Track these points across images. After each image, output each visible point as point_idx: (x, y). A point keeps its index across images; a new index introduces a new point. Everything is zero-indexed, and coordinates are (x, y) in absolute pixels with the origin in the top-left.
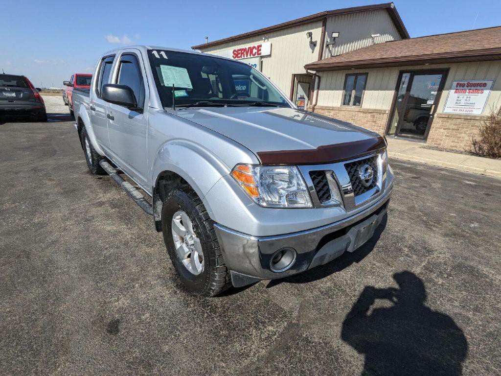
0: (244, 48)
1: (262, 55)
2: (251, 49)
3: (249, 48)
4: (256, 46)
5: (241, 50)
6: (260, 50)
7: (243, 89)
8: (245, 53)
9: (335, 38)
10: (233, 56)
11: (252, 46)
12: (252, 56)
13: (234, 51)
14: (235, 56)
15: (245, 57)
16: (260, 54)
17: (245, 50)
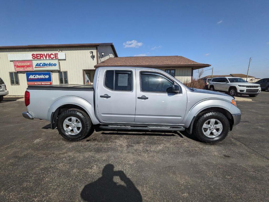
3: (47, 54)
4: (54, 54)
5: (40, 55)
7: (46, 77)
9: (102, 55)
10: (33, 58)
11: (50, 53)
13: (33, 54)
15: (45, 59)
16: (58, 58)
17: (43, 55)
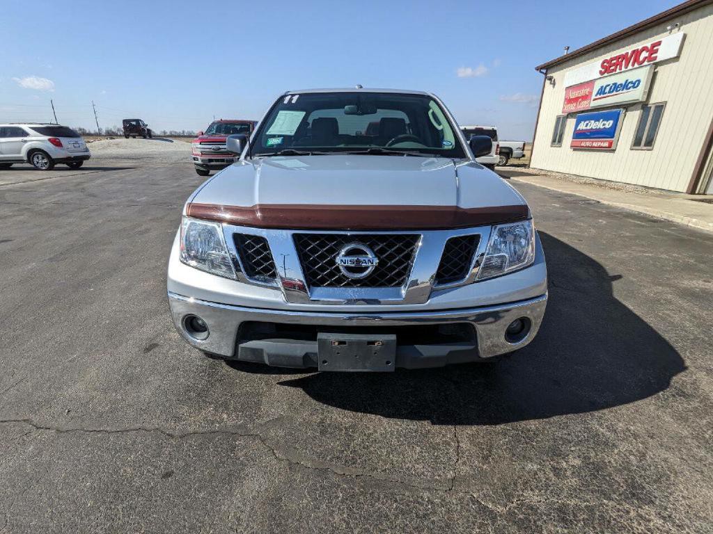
0: (624, 53)
1: (658, 60)
2: (637, 53)
3: (634, 52)
4: (648, 45)
5: (617, 58)
6: (656, 51)
7: (607, 126)
8: (624, 62)
10: (601, 72)
11: (640, 48)
12: (636, 65)
13: (604, 62)
14: (603, 70)
15: (623, 69)
16: (655, 58)
17: (624, 57)
